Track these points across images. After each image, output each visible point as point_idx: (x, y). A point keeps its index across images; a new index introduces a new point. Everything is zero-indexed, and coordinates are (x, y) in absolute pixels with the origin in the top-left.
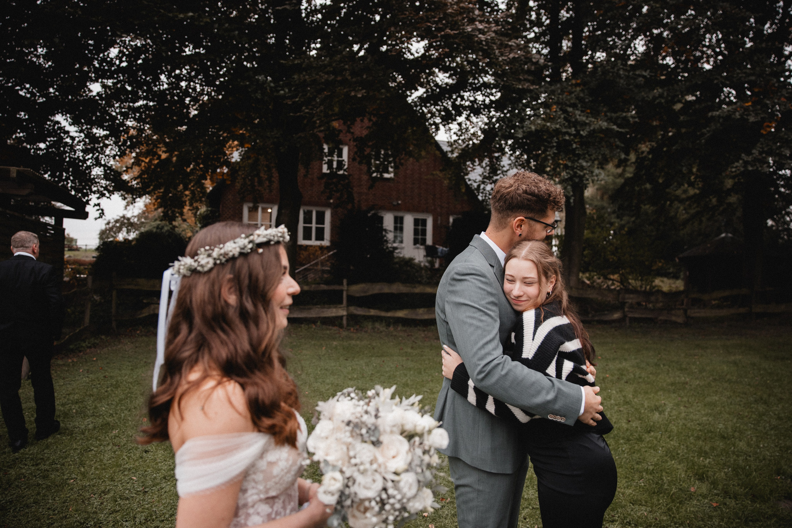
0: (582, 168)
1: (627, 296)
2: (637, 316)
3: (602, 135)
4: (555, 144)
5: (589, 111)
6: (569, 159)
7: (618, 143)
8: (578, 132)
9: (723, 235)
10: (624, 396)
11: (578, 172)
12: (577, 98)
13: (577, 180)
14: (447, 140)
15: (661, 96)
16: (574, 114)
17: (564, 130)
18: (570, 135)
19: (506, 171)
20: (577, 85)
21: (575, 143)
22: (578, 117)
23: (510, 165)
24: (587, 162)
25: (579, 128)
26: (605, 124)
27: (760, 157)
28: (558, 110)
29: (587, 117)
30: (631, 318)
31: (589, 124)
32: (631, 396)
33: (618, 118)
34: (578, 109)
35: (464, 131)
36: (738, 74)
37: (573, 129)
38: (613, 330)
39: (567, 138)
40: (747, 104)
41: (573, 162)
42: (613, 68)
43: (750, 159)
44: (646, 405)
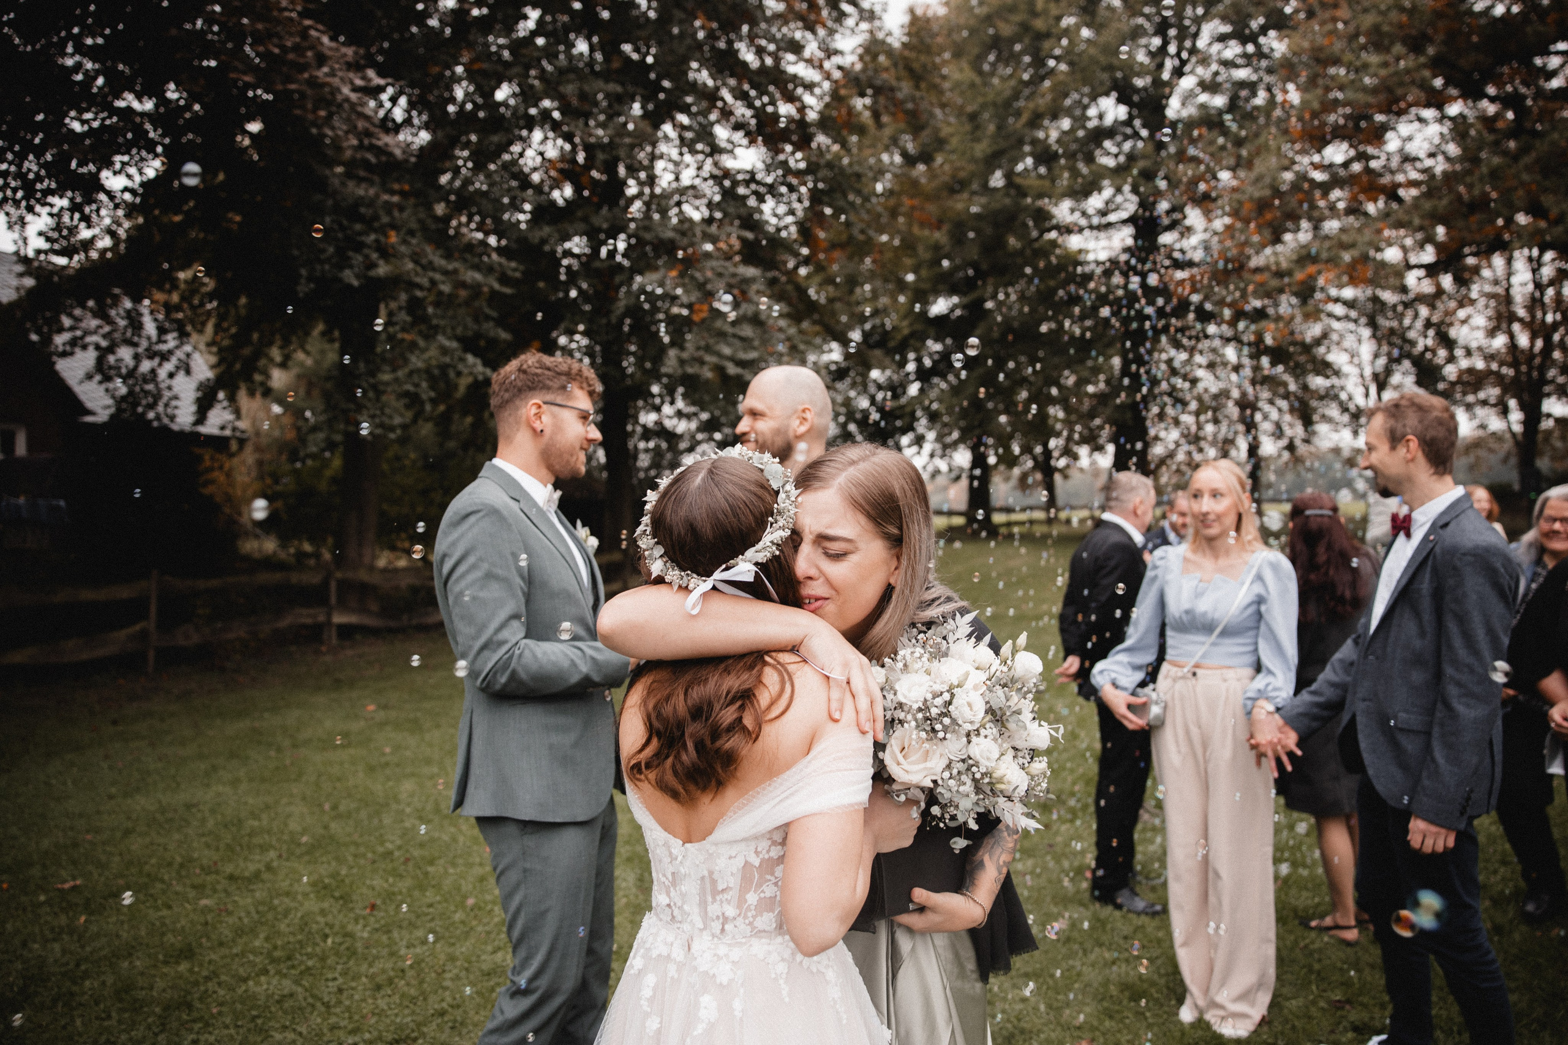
0: (444, 351)
6: (420, 333)
7: (488, 311)
8: (435, 284)
14: (11, 248)
16: (423, 249)
21: (431, 304)
22: (431, 257)
24: (450, 340)
25: (433, 278)
26: (478, 276)
28: (402, 241)
35: (65, 232)
39: (419, 294)
40: (671, 274)
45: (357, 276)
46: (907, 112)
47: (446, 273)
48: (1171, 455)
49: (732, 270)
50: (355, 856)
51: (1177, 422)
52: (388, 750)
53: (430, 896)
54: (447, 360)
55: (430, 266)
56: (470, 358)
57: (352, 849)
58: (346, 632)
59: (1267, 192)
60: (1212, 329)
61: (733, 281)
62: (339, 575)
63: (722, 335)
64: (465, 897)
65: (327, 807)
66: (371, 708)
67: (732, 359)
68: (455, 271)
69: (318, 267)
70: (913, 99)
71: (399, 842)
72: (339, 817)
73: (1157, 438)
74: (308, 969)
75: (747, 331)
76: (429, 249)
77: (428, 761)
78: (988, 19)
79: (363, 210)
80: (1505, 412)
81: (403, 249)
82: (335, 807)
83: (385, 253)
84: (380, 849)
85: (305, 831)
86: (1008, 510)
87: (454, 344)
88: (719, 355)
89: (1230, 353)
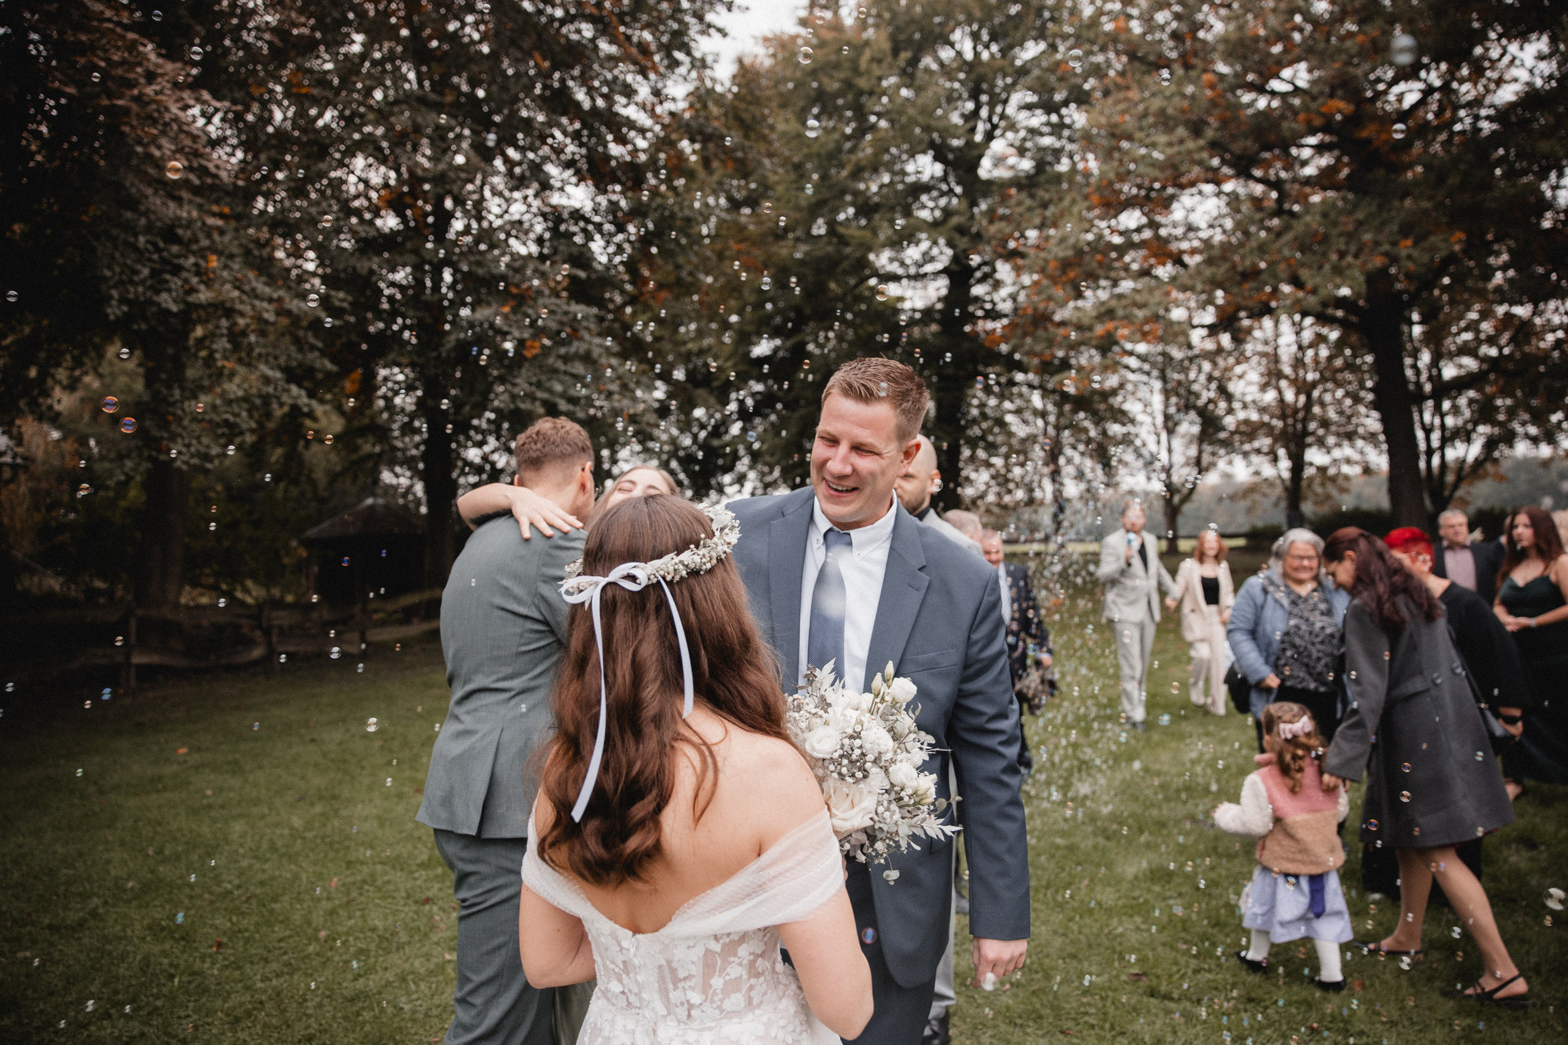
0: (267, 380)
2: (290, 649)
7: (312, 340)
9: (370, 501)
21: (252, 331)
25: (259, 306)
28: (221, 265)
37: (250, 306)
39: (241, 321)
40: (506, 310)
45: (175, 301)
46: (736, 160)
47: (270, 300)
48: (982, 496)
49: (565, 307)
50: (191, 897)
51: (988, 465)
52: (209, 792)
53: (279, 931)
54: (271, 390)
55: (254, 294)
56: (294, 389)
57: (187, 891)
58: (147, 673)
59: (1070, 253)
60: (1019, 377)
61: (565, 319)
62: (139, 612)
63: (555, 371)
64: (317, 930)
65: (151, 852)
66: (183, 750)
67: (563, 395)
68: (280, 300)
69: (132, 289)
70: (743, 148)
71: (236, 882)
72: (165, 861)
73: (967, 479)
74: (157, 1009)
75: (579, 368)
76: (251, 275)
77: (256, 802)
78: (813, 73)
79: (180, 231)
80: (1275, 460)
81: (225, 274)
82: (160, 851)
83: (207, 278)
84: (218, 890)
85: (130, 876)
87: (278, 375)
88: (550, 391)
89: (1037, 400)
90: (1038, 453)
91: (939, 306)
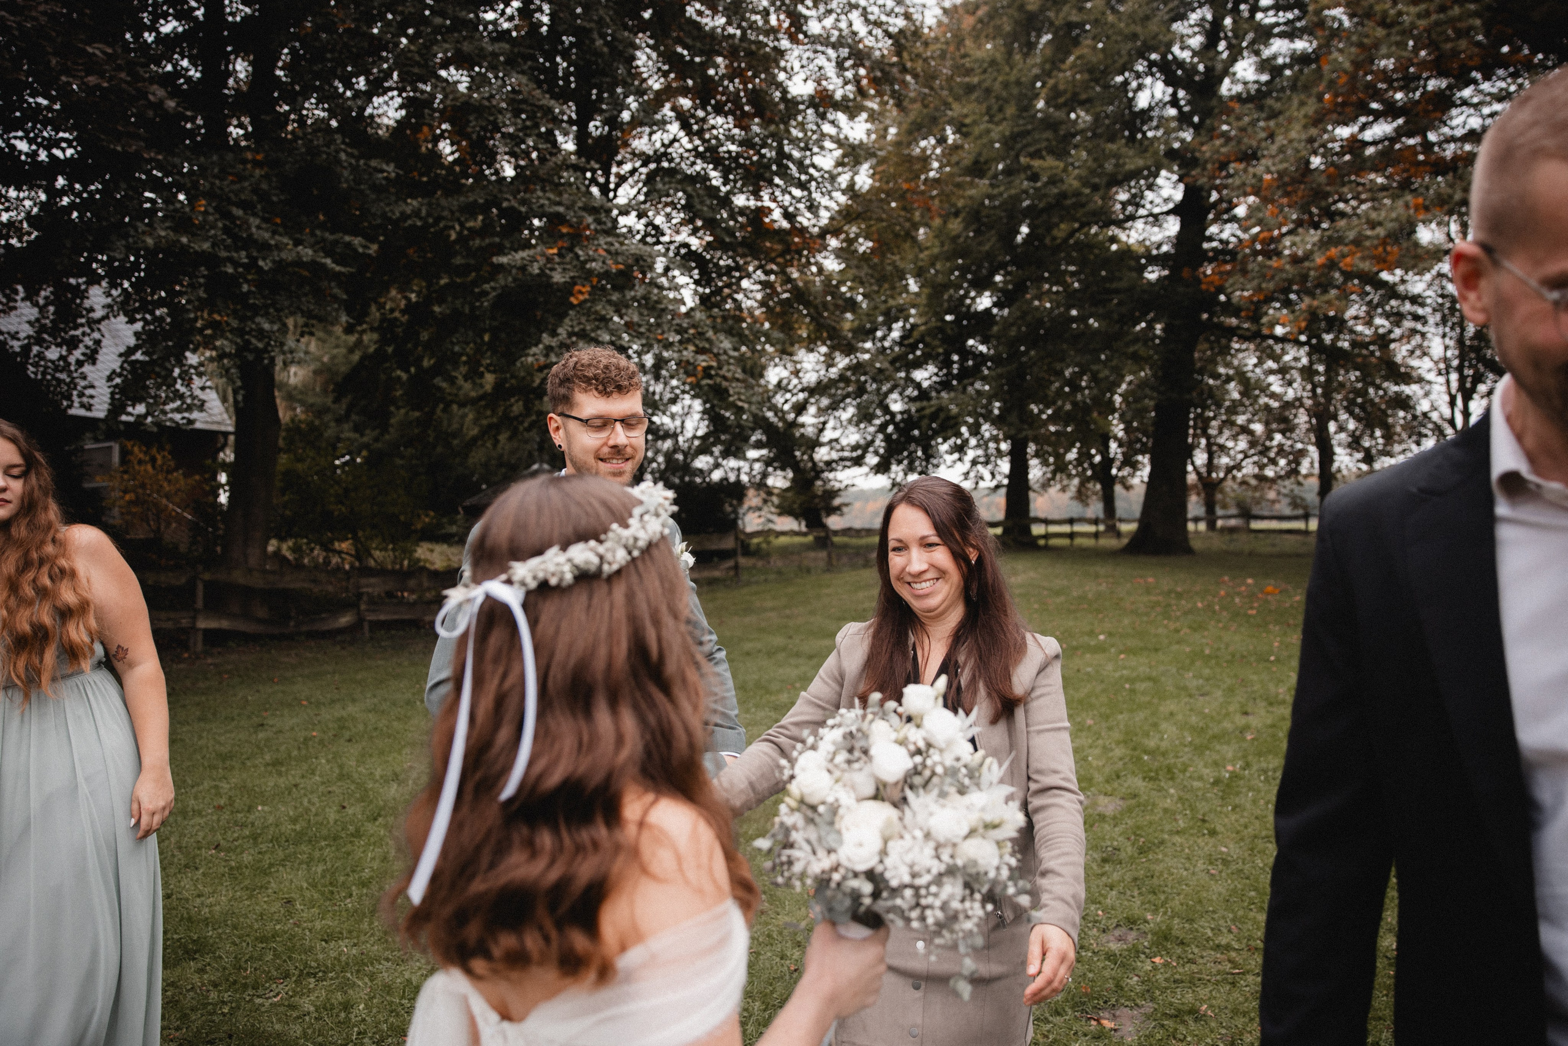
0: (261, 334)
1: (364, 581)
2: (382, 617)
3: (306, 273)
4: (202, 280)
5: (278, 221)
6: (235, 313)
7: (336, 291)
8: (253, 260)
9: (535, 467)
10: (341, 767)
11: (254, 341)
12: (255, 191)
13: (250, 357)
15: (416, 213)
16: (246, 222)
17: (224, 254)
18: (236, 264)
19: (99, 321)
20: (257, 164)
21: (247, 281)
22: (254, 230)
23: (109, 306)
24: (272, 322)
25: (255, 254)
26: (310, 252)
27: (568, 342)
28: (211, 210)
29: (274, 233)
30: (370, 622)
31: (279, 247)
32: (353, 763)
33: (337, 242)
34: (255, 215)
36: (539, 198)
37: (243, 253)
38: (338, 648)
39: (230, 270)
40: (551, 251)
41: (243, 319)
42: (328, 146)
43: (554, 342)
44: (378, 773)
48: (1238, 467)
51: (1245, 430)
58: (214, 638)
62: (207, 576)
63: (604, 319)
73: (1222, 448)
75: (633, 315)
86: (1046, 522)
90: (1302, 419)
91: (1165, 248)
